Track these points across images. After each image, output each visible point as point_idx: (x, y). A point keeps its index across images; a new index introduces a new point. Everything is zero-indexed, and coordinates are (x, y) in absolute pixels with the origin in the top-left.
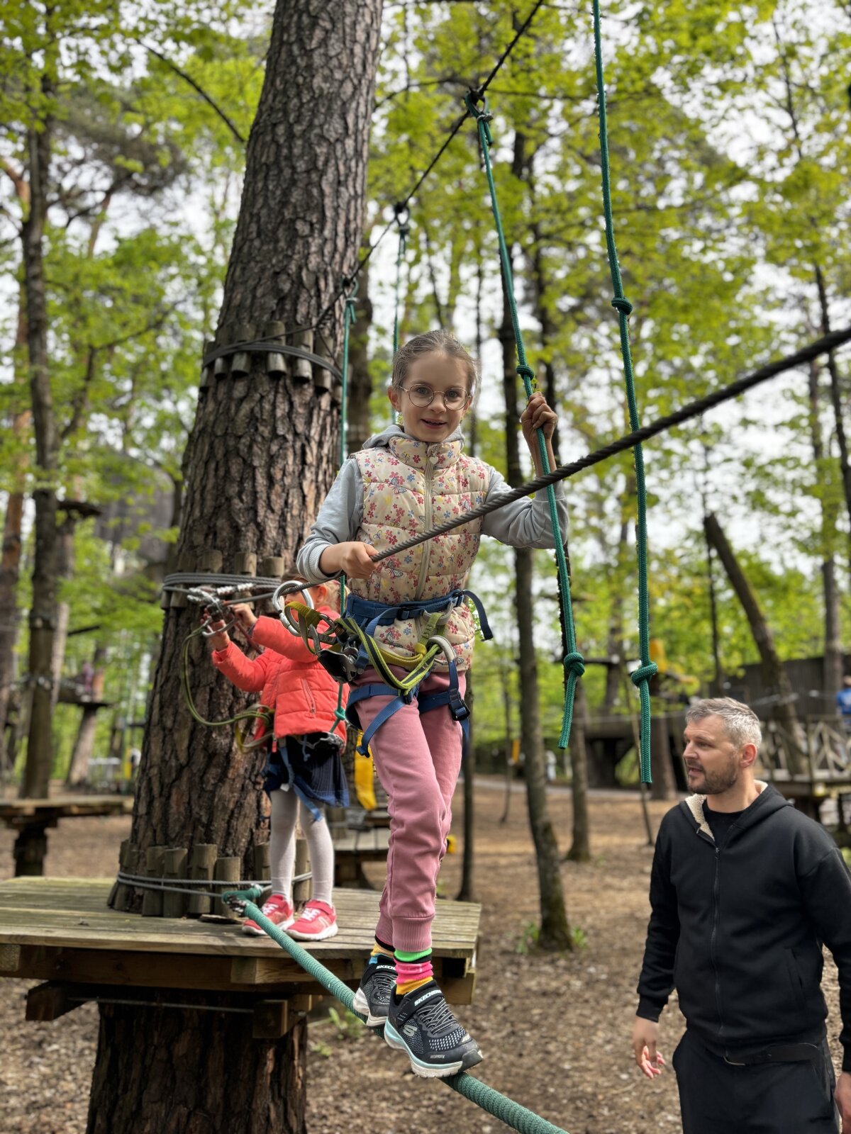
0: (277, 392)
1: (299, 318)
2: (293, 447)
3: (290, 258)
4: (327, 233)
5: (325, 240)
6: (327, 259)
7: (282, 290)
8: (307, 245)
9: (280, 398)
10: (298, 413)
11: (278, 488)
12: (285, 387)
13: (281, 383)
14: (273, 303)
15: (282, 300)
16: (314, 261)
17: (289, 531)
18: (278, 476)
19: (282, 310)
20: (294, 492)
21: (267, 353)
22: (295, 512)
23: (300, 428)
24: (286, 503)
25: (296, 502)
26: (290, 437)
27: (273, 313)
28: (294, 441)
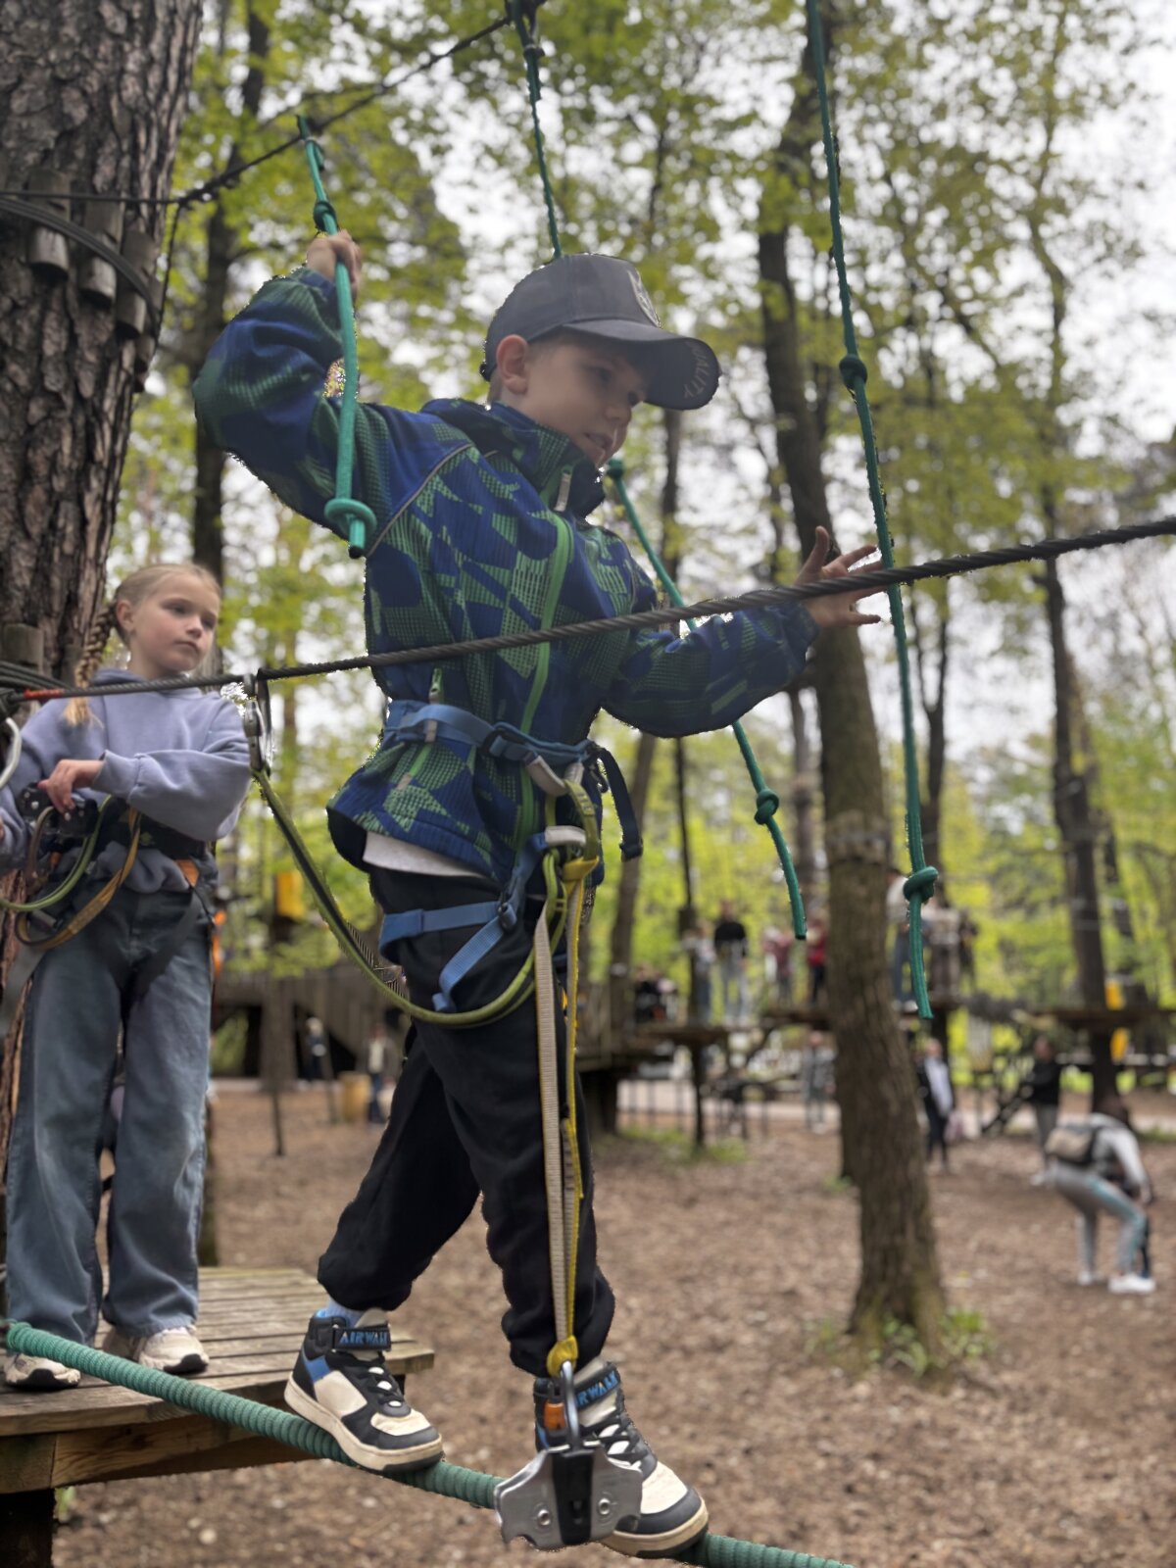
0: (45, 308)
1: (99, 181)
2: (72, 420)
3: (88, 64)
4: (155, 47)
5: (151, 61)
6: (151, 96)
7: (70, 118)
8: (120, 54)
9: (51, 322)
10: (83, 359)
11: (38, 493)
12: (65, 303)
13: (57, 292)
14: (49, 135)
15: (67, 135)
16: (131, 88)
17: (56, 582)
18: (42, 470)
19: (68, 156)
20: (68, 508)
21: (35, 226)
22: (68, 548)
23: (87, 390)
24: (52, 525)
25: (70, 529)
26: (68, 400)
27: (47, 154)
28: (74, 411)
